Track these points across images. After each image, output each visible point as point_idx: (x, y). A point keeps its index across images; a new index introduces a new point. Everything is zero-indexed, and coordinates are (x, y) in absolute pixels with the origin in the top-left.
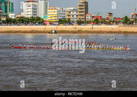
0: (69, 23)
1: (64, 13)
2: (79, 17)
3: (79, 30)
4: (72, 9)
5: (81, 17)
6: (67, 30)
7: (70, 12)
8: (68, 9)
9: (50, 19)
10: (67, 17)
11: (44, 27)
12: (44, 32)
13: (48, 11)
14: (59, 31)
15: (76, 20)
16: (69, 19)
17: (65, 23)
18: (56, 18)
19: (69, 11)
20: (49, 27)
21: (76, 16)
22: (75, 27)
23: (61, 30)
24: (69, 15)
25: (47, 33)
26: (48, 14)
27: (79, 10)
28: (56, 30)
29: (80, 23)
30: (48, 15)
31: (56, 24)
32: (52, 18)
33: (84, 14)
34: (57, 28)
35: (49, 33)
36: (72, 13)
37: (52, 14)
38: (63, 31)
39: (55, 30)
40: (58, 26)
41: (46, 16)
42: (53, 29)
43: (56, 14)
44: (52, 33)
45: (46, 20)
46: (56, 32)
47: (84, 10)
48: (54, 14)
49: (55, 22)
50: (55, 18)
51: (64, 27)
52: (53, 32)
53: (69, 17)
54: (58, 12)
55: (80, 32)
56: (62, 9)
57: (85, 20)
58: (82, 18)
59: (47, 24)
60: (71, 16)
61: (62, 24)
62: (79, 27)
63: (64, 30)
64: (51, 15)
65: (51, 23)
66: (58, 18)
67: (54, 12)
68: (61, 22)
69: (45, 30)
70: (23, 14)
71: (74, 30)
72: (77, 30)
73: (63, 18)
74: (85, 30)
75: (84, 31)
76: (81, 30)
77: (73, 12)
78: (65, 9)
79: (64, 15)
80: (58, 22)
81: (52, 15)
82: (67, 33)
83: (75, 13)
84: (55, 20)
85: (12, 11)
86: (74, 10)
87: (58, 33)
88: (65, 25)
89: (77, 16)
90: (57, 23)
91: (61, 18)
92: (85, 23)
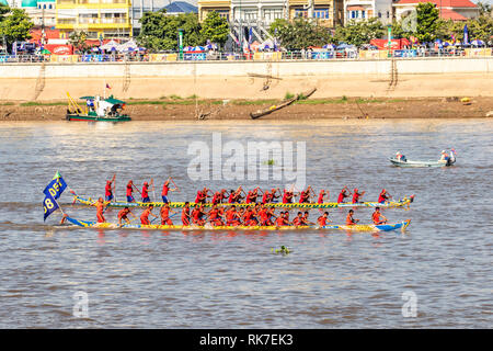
0: (221, 42)
3: (296, 92)
6: (201, 96)
9: (75, 11)
11: (31, 71)
12: (32, 112)
14: (144, 103)
15: (270, 19)
16: (219, 15)
17: (191, 43)
18: (123, 7)
20: (67, 76)
22: (261, 69)
23: (156, 96)
25: (55, 118)
28: (120, 97)
29: (297, 40)
31: (122, 48)
32: (93, 5)
34: (127, 81)
35: (71, 117)
38: (175, 101)
39: (110, 99)
40: (137, 69)
42: (99, 91)
44: (93, 118)
45: (47, 22)
46: (119, 112)
49: (110, 34)
50: (110, 4)
51: (184, 70)
52: (103, 108)
55: (303, 105)
57: (339, 21)
58: (317, 6)
59: (52, 48)
61: (162, 48)
63: (184, 95)
65: (83, 47)
68: (162, 32)
69: (40, 99)
71: (253, 92)
72: (282, 97)
73: (173, 7)
74: (341, 95)
75: (330, 100)
76: (305, 91)
80: (136, 33)
82: (204, 117)
84: (110, 23)
87: (141, 117)
88: (186, 57)
90: (132, 43)
91: (160, 4)
92: (335, 42)
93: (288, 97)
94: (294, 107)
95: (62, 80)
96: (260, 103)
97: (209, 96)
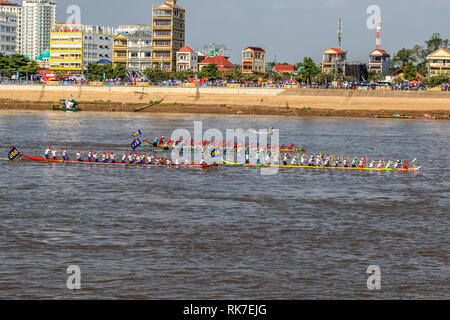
0: (122, 77)
1: (104, 43)
2: (154, 57)
3: (155, 100)
4: (132, 30)
5: (161, 59)
6: (113, 101)
7: (124, 42)
8: (120, 30)
9: (58, 62)
10: (114, 58)
11: (39, 88)
12: (39, 106)
13: (53, 36)
14: (87, 103)
15: (144, 68)
16: (121, 65)
17: (108, 77)
18: (79, 61)
19: (120, 36)
20: (54, 90)
21: (143, 54)
22: (140, 90)
23: (93, 100)
24: (120, 53)
25: (48, 108)
26: (52, 46)
27: (155, 36)
28: (77, 100)
29: (155, 77)
30: (53, 49)
31: (77, 79)
32: (66, 60)
33: (169, 47)
34: (80, 93)
35: (55, 108)
36: (130, 44)
37: (67, 47)
38: (102, 103)
39: (72, 101)
40: (85, 88)
41: (44, 52)
42: (68, 97)
43: (80, 46)
44: (65, 109)
45: (46, 67)
46: (76, 107)
47: (170, 36)
48: (72, 46)
49: (73, 72)
50: (74, 60)
51: (105, 89)
52: (69, 105)
53: (121, 59)
54: (87, 42)
55: (157, 106)
56: (97, 32)
57: (174, 70)
58: (165, 63)
59: (48, 78)
60: (129, 56)
61: (96, 79)
62: (154, 92)
63: (105, 100)
64: (62, 49)
65: (61, 78)
66: (86, 59)
67: (73, 39)
68: (96, 72)
69: (42, 100)
71: (135, 100)
72: (148, 102)
73: (101, 61)
74: (173, 102)
75: (170, 105)
76: (159, 100)
77: (136, 41)
78: (107, 30)
79: (104, 52)
80: (85, 72)
81: (67, 49)
82: (113, 110)
83: (141, 44)
84: (73, 68)
86: (137, 34)
87: (86, 110)
88: (107, 84)
89: (148, 54)
90: (83, 77)
91: (96, 60)
92: (172, 79)
93: (151, 102)
94: (154, 106)
95: (52, 92)
96: (138, 104)
97: (116, 101)
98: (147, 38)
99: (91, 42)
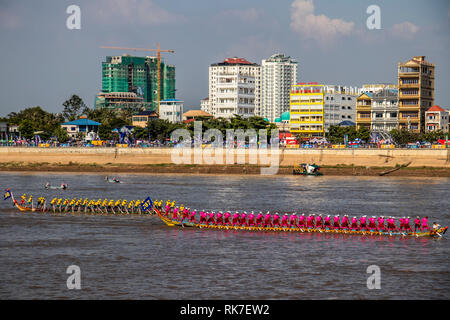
0: (366, 140)
1: (347, 103)
2: (400, 118)
3: (401, 164)
4: (376, 89)
5: (408, 119)
6: (356, 164)
7: (368, 102)
8: (364, 89)
9: (297, 125)
10: (357, 119)
13: (293, 97)
14: (330, 167)
15: (390, 129)
16: (365, 126)
18: (321, 123)
19: (364, 96)
20: (294, 154)
21: (389, 115)
22: (385, 153)
23: (335, 164)
24: (364, 113)
25: (288, 173)
26: (292, 107)
27: (401, 95)
28: (318, 164)
29: (402, 139)
30: (293, 111)
31: (319, 142)
32: (307, 122)
33: (418, 107)
34: (322, 156)
35: (295, 173)
36: (374, 105)
37: (308, 108)
38: (344, 166)
40: (326, 152)
41: (285, 114)
42: (308, 161)
43: (321, 107)
44: (305, 174)
45: (286, 129)
46: (317, 171)
47: (419, 95)
48: (313, 108)
49: (314, 135)
50: (314, 122)
51: (349, 152)
52: (310, 169)
53: (365, 120)
54: (329, 102)
55: (405, 170)
56: (340, 91)
57: (422, 130)
58: (412, 124)
59: (288, 141)
60: (373, 117)
61: (338, 142)
62: (400, 155)
63: (348, 164)
64: (303, 110)
65: (302, 140)
66: (327, 121)
67: (313, 101)
68: (336, 135)
69: (282, 164)
70: (206, 108)
71: (381, 163)
72: (394, 166)
73: (344, 123)
74: (422, 165)
75: (418, 168)
76: (405, 163)
77: (381, 102)
78: (350, 90)
79: (347, 112)
80: (327, 134)
81: (307, 110)
82: (357, 174)
83: (387, 104)
84: (314, 130)
85: (170, 96)
86: (382, 93)
87: (327, 174)
88: (350, 146)
89: (394, 115)
90: (324, 139)
91: (339, 122)
92: (421, 141)
93: (397, 166)
94: (402, 170)
95: (292, 156)
96: (384, 168)
97: (360, 165)
98: (393, 98)
99: (333, 103)
